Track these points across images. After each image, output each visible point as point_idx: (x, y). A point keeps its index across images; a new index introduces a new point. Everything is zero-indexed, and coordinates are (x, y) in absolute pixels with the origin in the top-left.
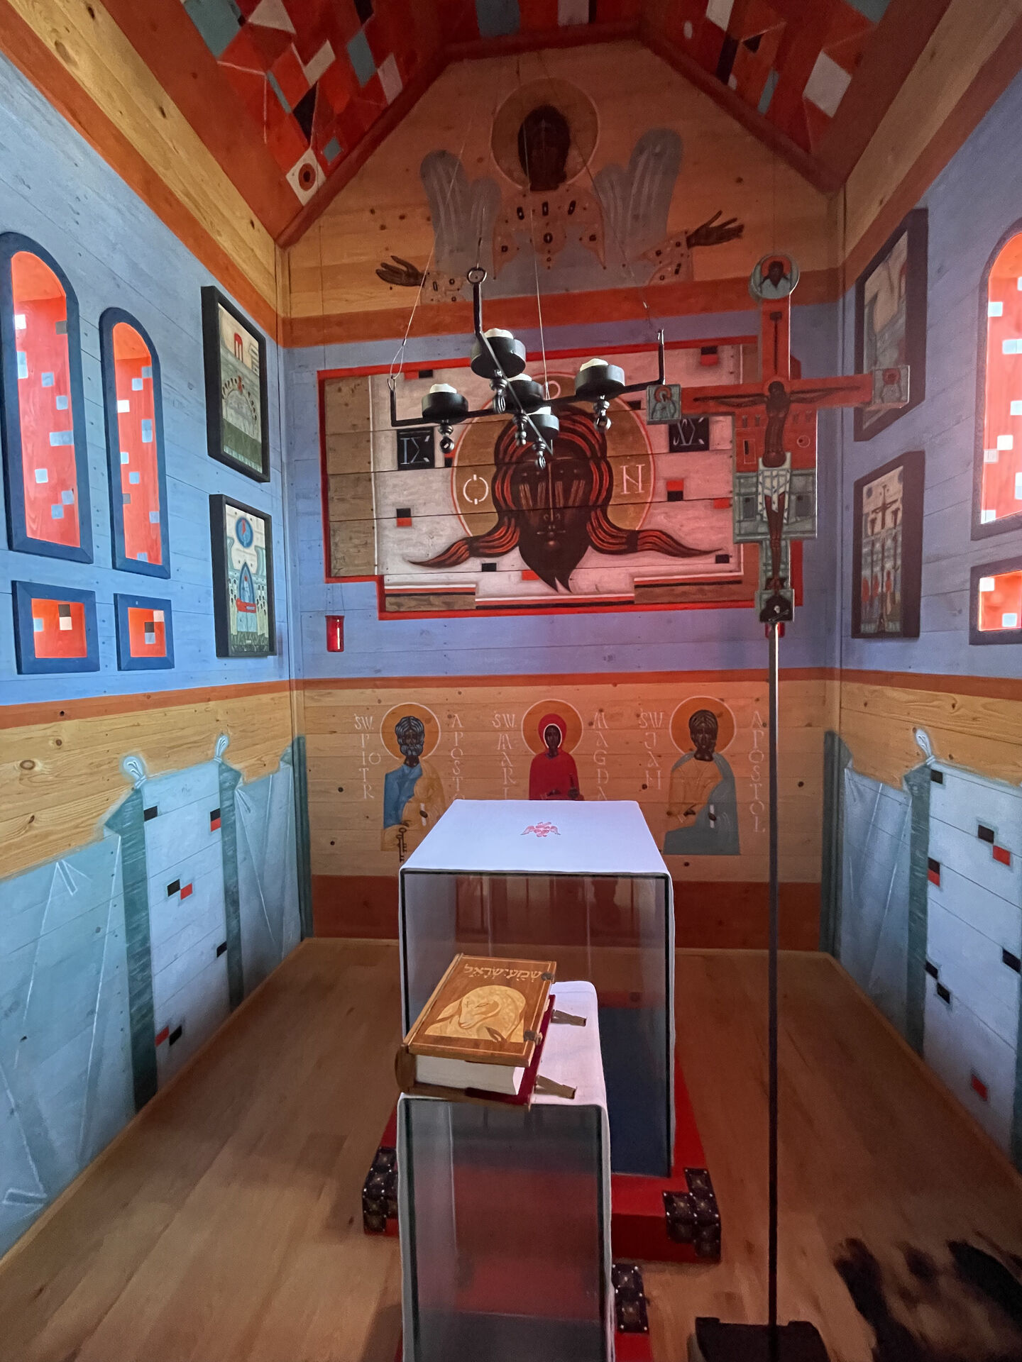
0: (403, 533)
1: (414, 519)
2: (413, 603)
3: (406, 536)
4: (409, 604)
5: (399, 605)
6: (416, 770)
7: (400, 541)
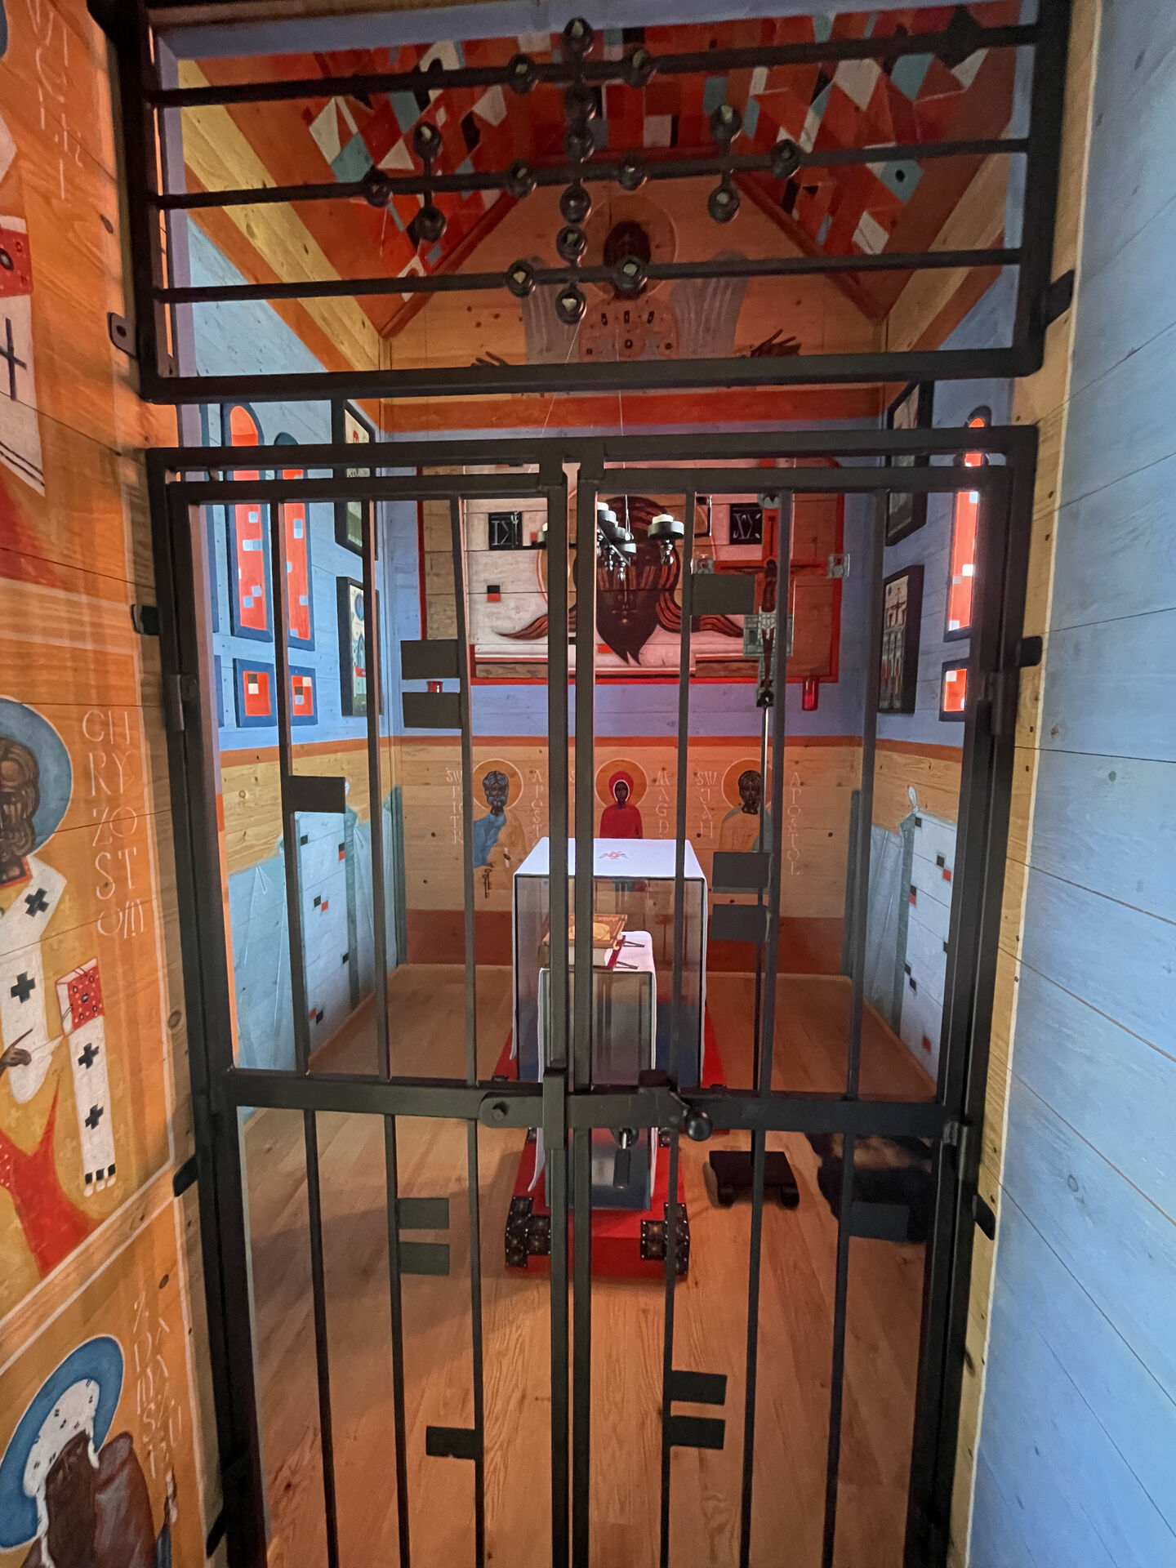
0: (493, 607)
1: (503, 595)
2: (501, 671)
3: (495, 611)
4: (497, 671)
5: (488, 672)
6: (501, 818)
7: (490, 615)
